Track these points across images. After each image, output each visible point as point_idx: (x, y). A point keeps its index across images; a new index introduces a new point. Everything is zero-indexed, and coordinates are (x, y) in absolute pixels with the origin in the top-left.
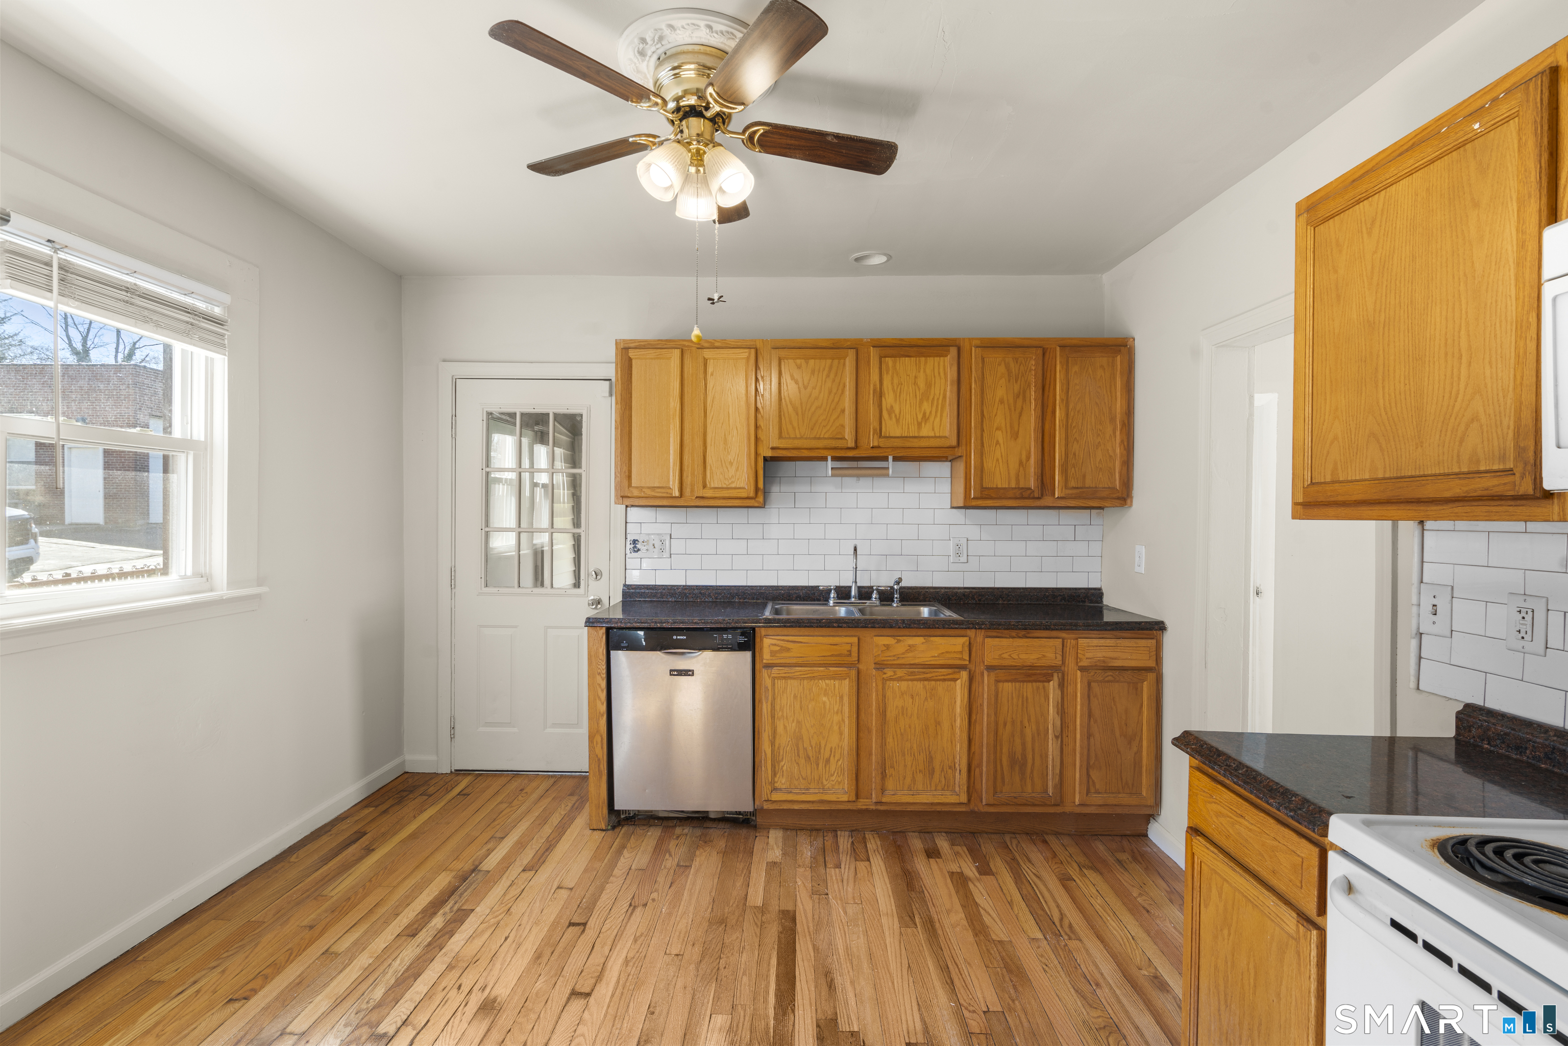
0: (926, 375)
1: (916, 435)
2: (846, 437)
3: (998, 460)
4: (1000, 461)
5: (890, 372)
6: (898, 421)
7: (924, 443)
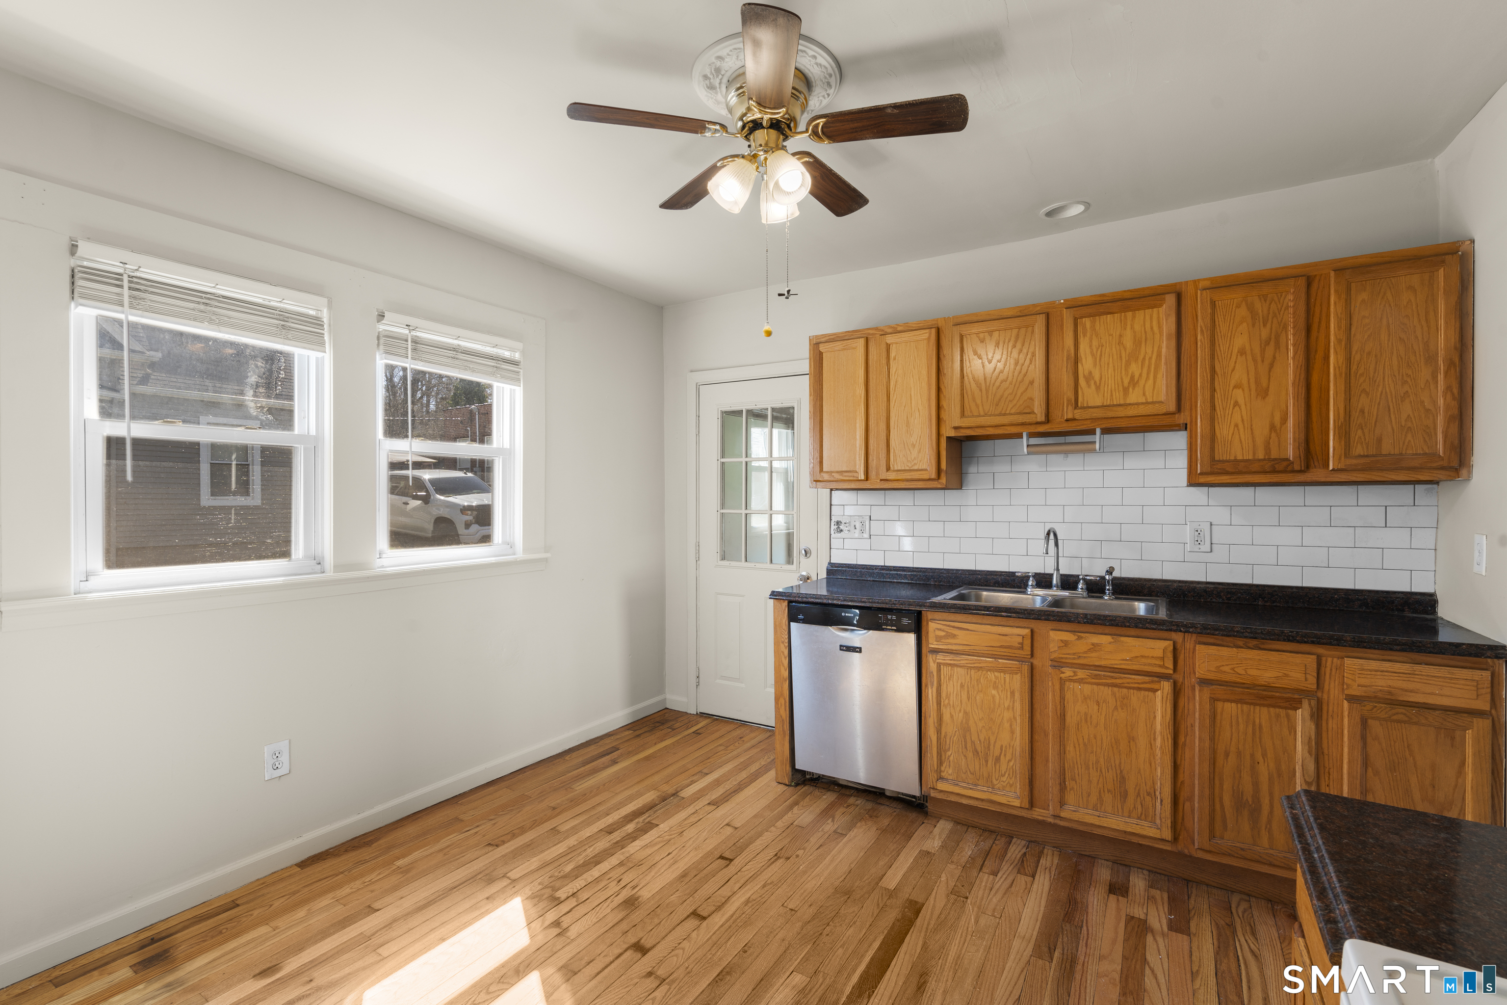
0: (1134, 332)
1: (1122, 402)
2: (1036, 411)
3: (1236, 425)
4: (1241, 426)
5: (1088, 335)
6: (1098, 388)
7: (1131, 412)
